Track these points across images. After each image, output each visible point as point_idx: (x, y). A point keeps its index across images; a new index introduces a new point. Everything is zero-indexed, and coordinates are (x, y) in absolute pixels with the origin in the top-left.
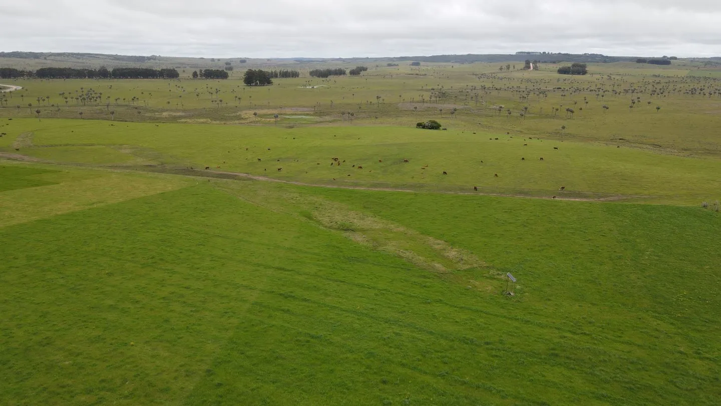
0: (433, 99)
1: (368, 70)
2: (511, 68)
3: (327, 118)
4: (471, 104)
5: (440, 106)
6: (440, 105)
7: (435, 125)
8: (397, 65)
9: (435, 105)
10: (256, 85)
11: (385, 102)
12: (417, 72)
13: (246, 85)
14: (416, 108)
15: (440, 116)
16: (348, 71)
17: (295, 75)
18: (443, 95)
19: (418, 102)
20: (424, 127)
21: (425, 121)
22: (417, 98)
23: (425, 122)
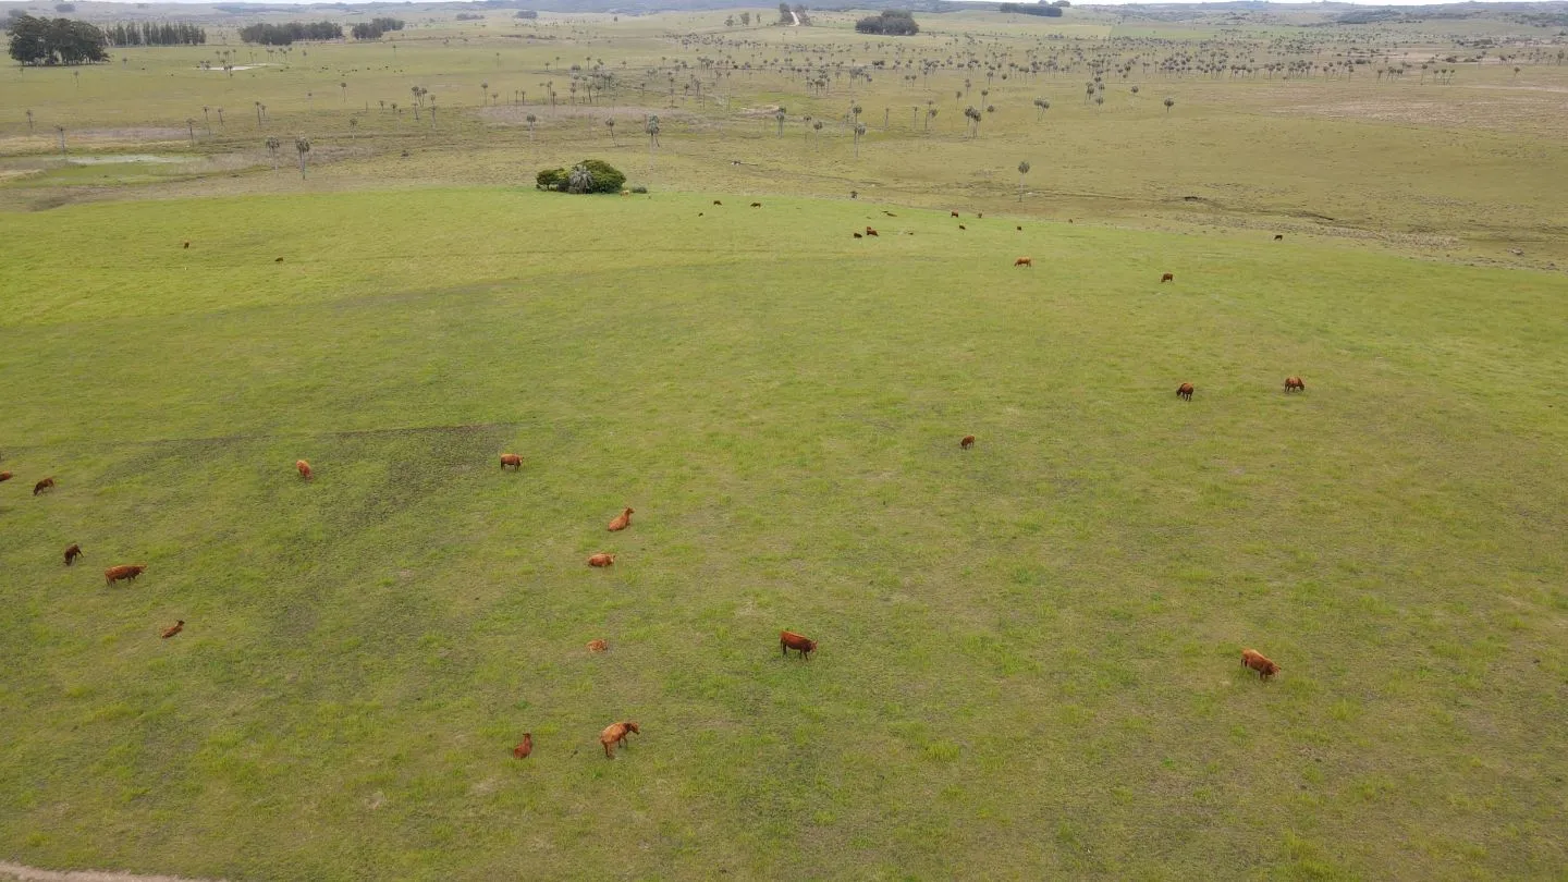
0: (580, 93)
1: (405, 28)
2: (753, 22)
3: (236, 161)
4: (689, 106)
5: (605, 112)
6: (603, 109)
7: (604, 178)
8: (482, 17)
9: (587, 111)
10: (52, 62)
11: (436, 103)
12: (532, 31)
13: (19, 63)
14: (531, 119)
15: (610, 142)
16: (347, 31)
17: (192, 36)
18: (605, 84)
19: (537, 103)
20: (564, 187)
21: (566, 161)
22: (536, 92)
23: (568, 168)
